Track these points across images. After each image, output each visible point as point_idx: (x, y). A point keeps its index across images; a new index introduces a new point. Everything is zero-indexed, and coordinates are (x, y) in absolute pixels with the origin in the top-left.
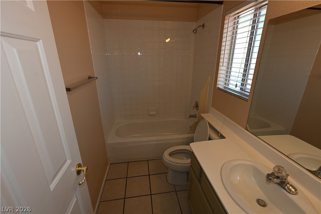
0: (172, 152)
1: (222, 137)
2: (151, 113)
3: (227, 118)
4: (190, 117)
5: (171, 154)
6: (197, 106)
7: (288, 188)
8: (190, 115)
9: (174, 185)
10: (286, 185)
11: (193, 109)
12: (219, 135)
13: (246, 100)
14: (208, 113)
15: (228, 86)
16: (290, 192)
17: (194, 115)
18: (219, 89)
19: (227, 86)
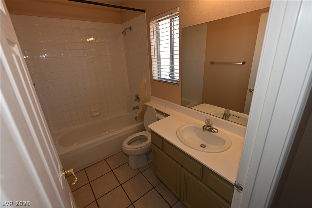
0: (129, 141)
1: (167, 115)
2: (95, 114)
3: (167, 101)
4: (134, 109)
5: (129, 143)
6: (138, 98)
7: (214, 131)
8: (133, 107)
9: (138, 169)
10: (212, 130)
11: (135, 102)
12: (165, 115)
13: (178, 85)
14: (150, 101)
15: (161, 76)
16: (215, 132)
17: (136, 107)
18: (155, 80)
19: (159, 77)
